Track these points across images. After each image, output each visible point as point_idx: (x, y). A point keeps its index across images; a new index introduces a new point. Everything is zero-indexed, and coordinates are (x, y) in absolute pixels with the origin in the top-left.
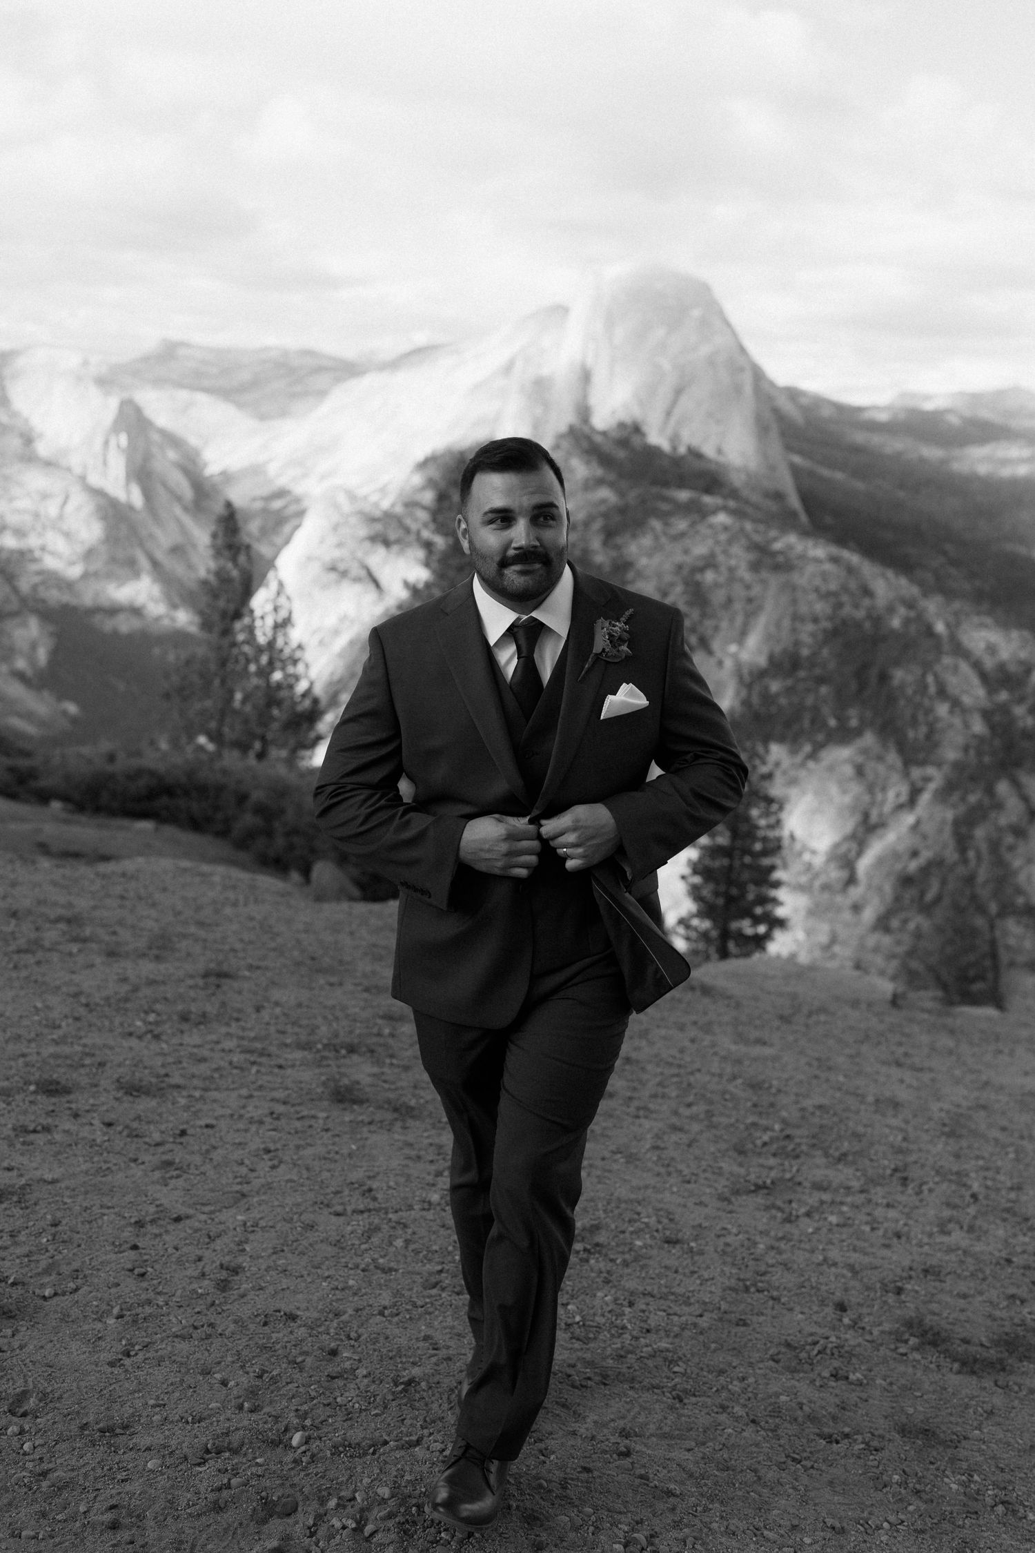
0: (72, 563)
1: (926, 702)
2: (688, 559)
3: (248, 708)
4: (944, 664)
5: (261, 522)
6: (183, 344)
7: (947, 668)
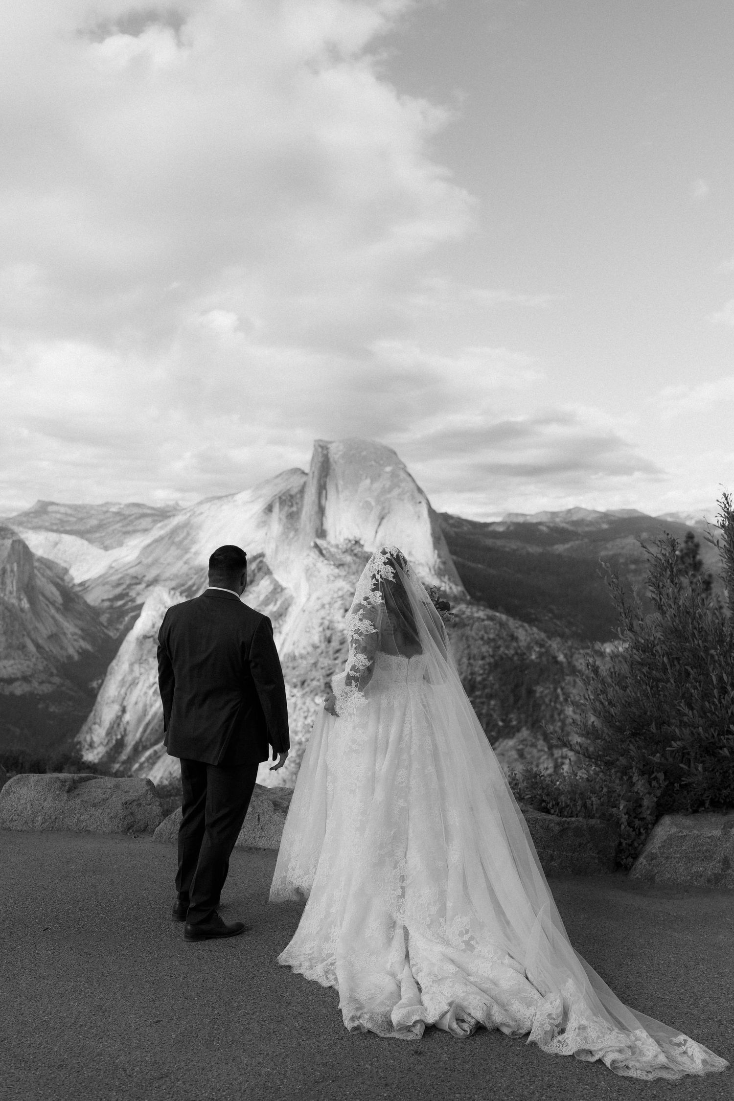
1: (558, 706)
4: (566, 681)
5: (107, 615)
6: (52, 504)
7: (569, 683)
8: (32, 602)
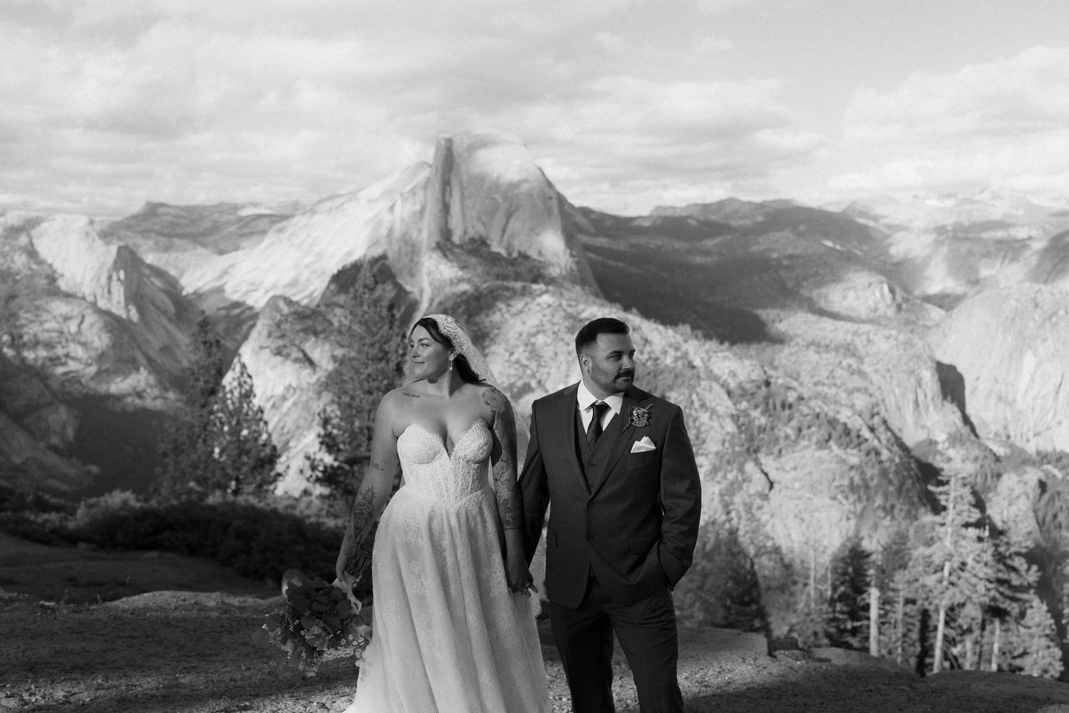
0: (90, 365)
1: (693, 413)
2: (526, 328)
3: (224, 458)
4: (702, 386)
5: (224, 325)
6: (162, 205)
7: (704, 389)
8: (141, 310)
